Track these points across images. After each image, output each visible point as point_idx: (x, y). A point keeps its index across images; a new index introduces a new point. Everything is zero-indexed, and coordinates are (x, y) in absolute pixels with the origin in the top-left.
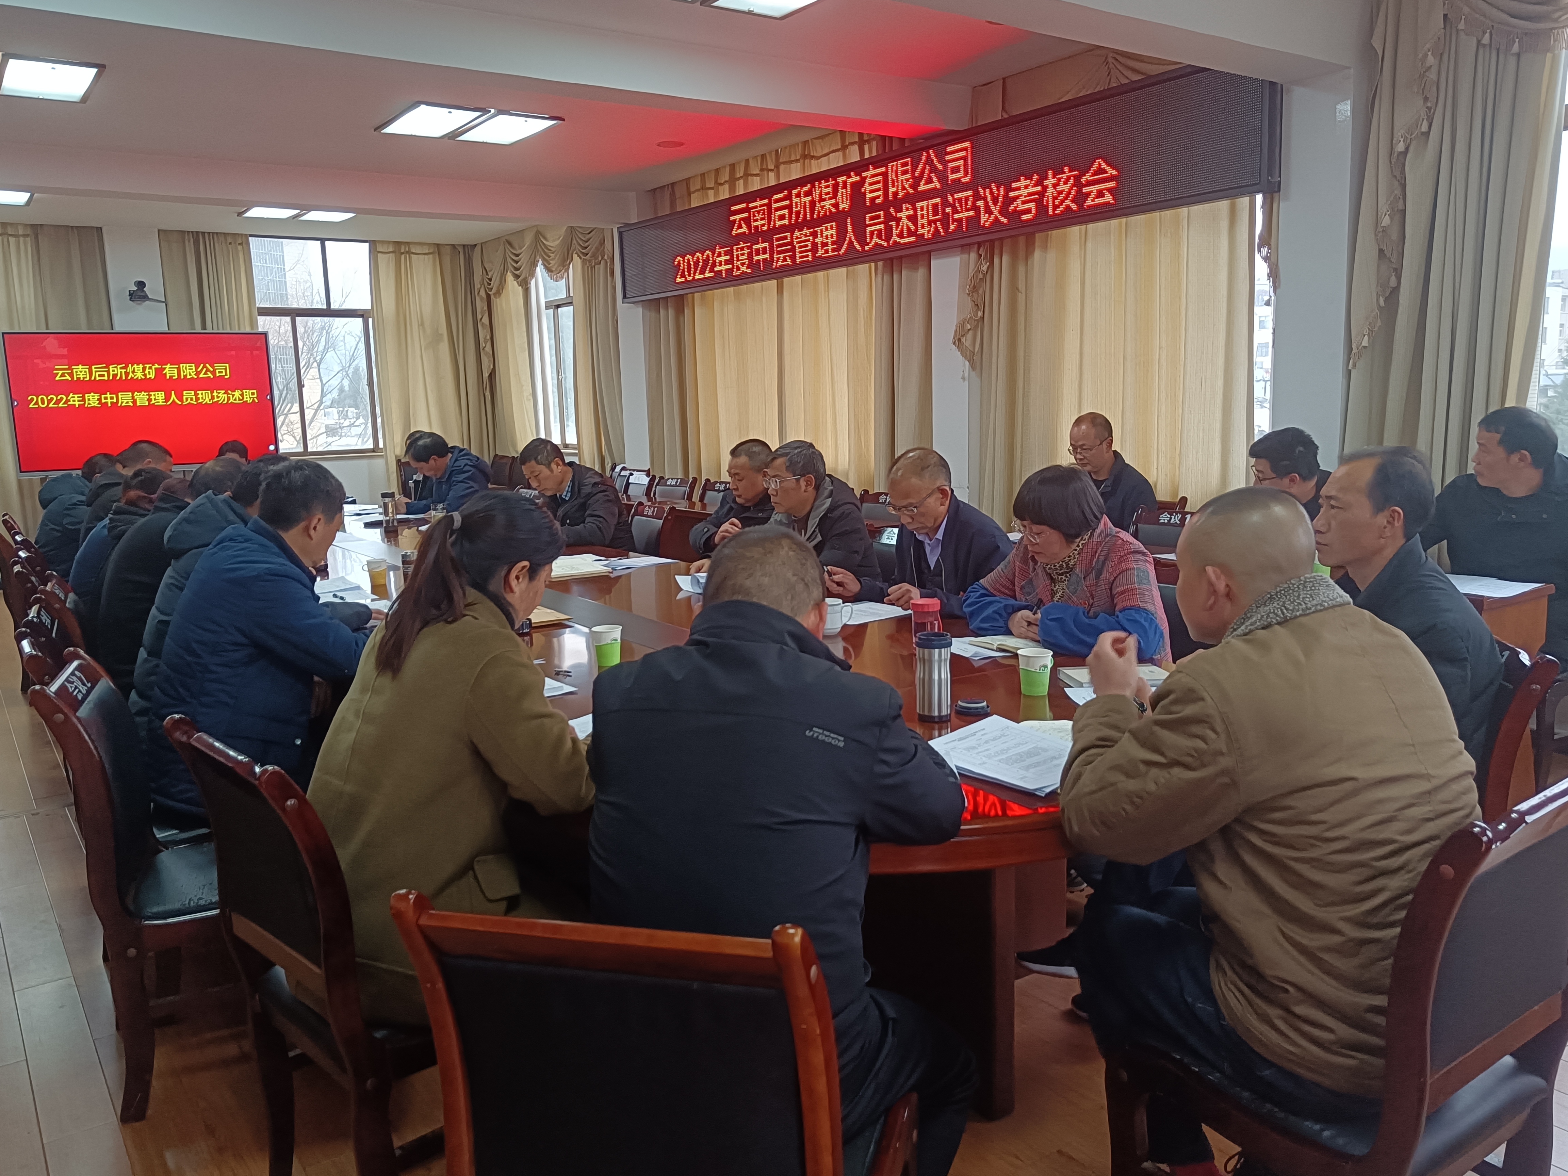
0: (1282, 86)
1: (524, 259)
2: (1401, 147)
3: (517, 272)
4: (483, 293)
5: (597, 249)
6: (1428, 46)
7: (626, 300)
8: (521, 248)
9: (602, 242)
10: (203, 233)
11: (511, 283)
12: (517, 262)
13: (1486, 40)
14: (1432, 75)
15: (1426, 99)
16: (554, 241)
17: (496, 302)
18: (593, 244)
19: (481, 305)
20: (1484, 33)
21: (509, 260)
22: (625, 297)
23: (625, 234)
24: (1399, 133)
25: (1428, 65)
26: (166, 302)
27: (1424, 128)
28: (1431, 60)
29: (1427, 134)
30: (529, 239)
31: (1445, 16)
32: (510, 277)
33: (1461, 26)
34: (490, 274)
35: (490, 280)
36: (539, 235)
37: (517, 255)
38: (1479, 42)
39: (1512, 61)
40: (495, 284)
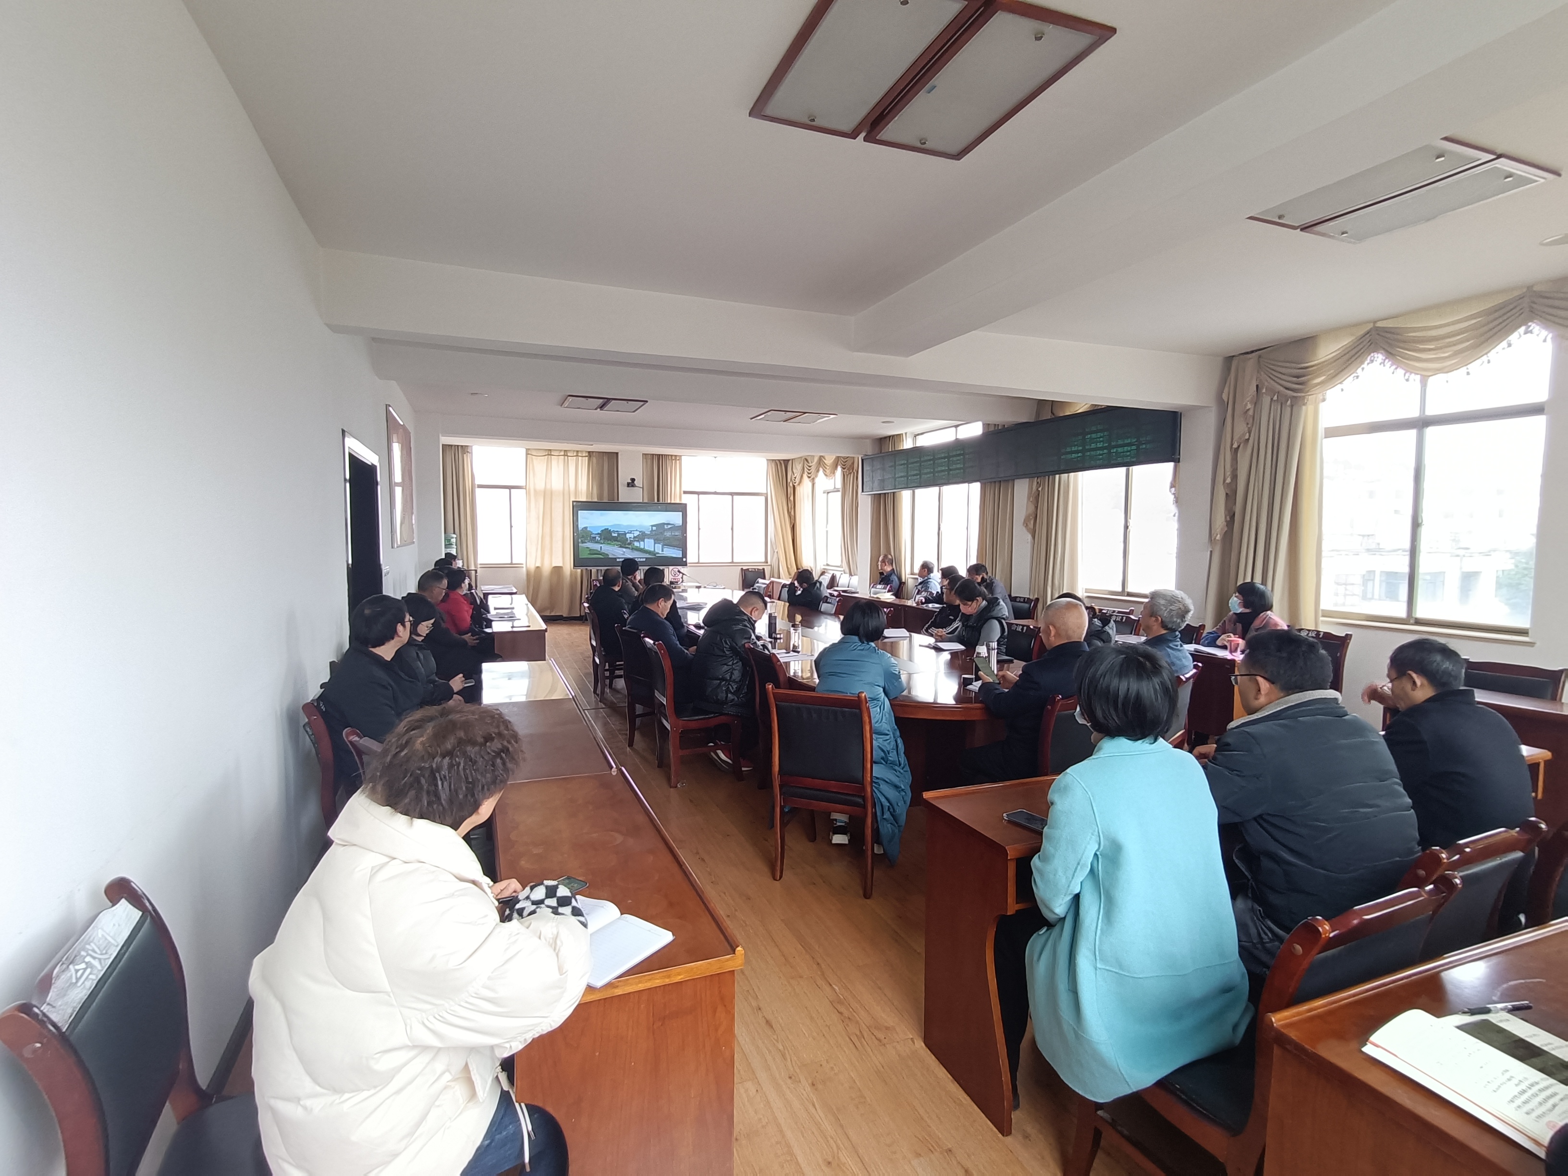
0: (1181, 414)
1: (813, 469)
2: (1235, 446)
3: (809, 475)
4: (791, 485)
5: (850, 466)
6: (1248, 399)
7: (863, 493)
8: (812, 463)
9: (853, 463)
10: (662, 455)
11: (806, 480)
12: (809, 470)
13: (1275, 398)
14: (1251, 413)
15: (1248, 424)
16: (829, 460)
17: (798, 489)
18: (849, 463)
19: (790, 490)
20: (1274, 395)
21: (805, 469)
22: (863, 491)
23: (864, 461)
24: (1236, 438)
25: (1247, 408)
26: (643, 488)
27: (1247, 437)
28: (1249, 406)
29: (1248, 439)
30: (816, 459)
31: (1257, 386)
32: (805, 476)
33: (1264, 391)
34: (795, 475)
35: (795, 478)
36: (821, 458)
37: (810, 467)
38: (1272, 399)
39: (1289, 409)
40: (797, 480)
